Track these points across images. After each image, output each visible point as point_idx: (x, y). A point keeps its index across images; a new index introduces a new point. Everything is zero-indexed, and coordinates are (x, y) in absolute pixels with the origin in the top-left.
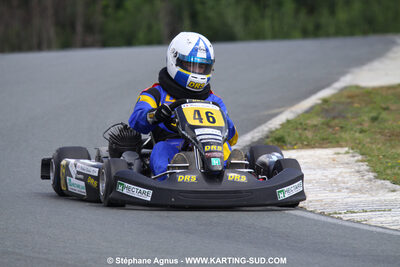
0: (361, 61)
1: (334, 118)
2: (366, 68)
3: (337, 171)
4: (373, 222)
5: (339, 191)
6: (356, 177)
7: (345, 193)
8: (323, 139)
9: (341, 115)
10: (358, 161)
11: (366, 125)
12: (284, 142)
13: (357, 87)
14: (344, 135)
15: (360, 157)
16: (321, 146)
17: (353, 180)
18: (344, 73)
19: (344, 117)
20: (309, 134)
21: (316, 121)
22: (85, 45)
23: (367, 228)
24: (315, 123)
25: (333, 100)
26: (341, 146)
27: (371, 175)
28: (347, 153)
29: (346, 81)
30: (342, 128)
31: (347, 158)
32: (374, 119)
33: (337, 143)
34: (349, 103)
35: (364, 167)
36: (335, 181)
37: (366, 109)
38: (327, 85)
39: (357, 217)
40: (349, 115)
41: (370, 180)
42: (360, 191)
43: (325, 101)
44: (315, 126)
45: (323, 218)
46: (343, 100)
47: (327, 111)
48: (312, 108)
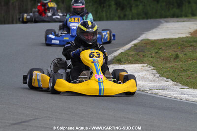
0: (148, 29)
1: (140, 52)
2: (150, 32)
3: (144, 73)
4: (160, 94)
5: (145, 81)
6: (152, 76)
7: (148, 82)
8: (136, 60)
9: (142, 51)
10: (152, 69)
11: (153, 55)
12: (120, 61)
13: (148, 40)
14: (145, 59)
15: (152, 68)
16: (136, 63)
17: (151, 77)
18: (142, 34)
19: (144, 52)
20: (130, 58)
21: (133, 53)
23: (158, 96)
25: (139, 45)
26: (144, 63)
27: (158, 75)
28: (147, 66)
29: (143, 37)
30: (143, 56)
31: (147, 68)
32: (157, 52)
33: (142, 62)
34: (145, 46)
35: (155, 72)
36: (143, 77)
37: (152, 49)
38: (135, 39)
39: (154, 92)
40: (146, 51)
41: (158, 77)
42: (154, 81)
43: (135, 45)
44: (133, 55)
45: (140, 92)
46: (143, 44)
47: (137, 49)
48: (131, 48)
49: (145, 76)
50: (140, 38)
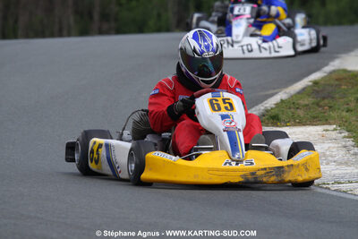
1: (324, 98)
5: (327, 163)
6: (343, 151)
8: (314, 118)
9: (330, 96)
10: (344, 137)
11: (352, 105)
12: (278, 120)
13: (344, 71)
15: (346, 133)
16: (312, 124)
19: (333, 98)
20: (301, 113)
22: (101, 32)
23: (353, 197)
24: (306, 102)
25: (323, 82)
26: (330, 124)
28: (335, 130)
30: (330, 107)
31: (334, 135)
33: (326, 121)
34: (336, 85)
35: (350, 142)
37: (352, 91)
38: (318, 69)
40: (337, 96)
43: (316, 83)
44: (307, 105)
46: (332, 82)
47: (318, 92)
48: (304, 89)
49: (328, 153)
50: (328, 69)
